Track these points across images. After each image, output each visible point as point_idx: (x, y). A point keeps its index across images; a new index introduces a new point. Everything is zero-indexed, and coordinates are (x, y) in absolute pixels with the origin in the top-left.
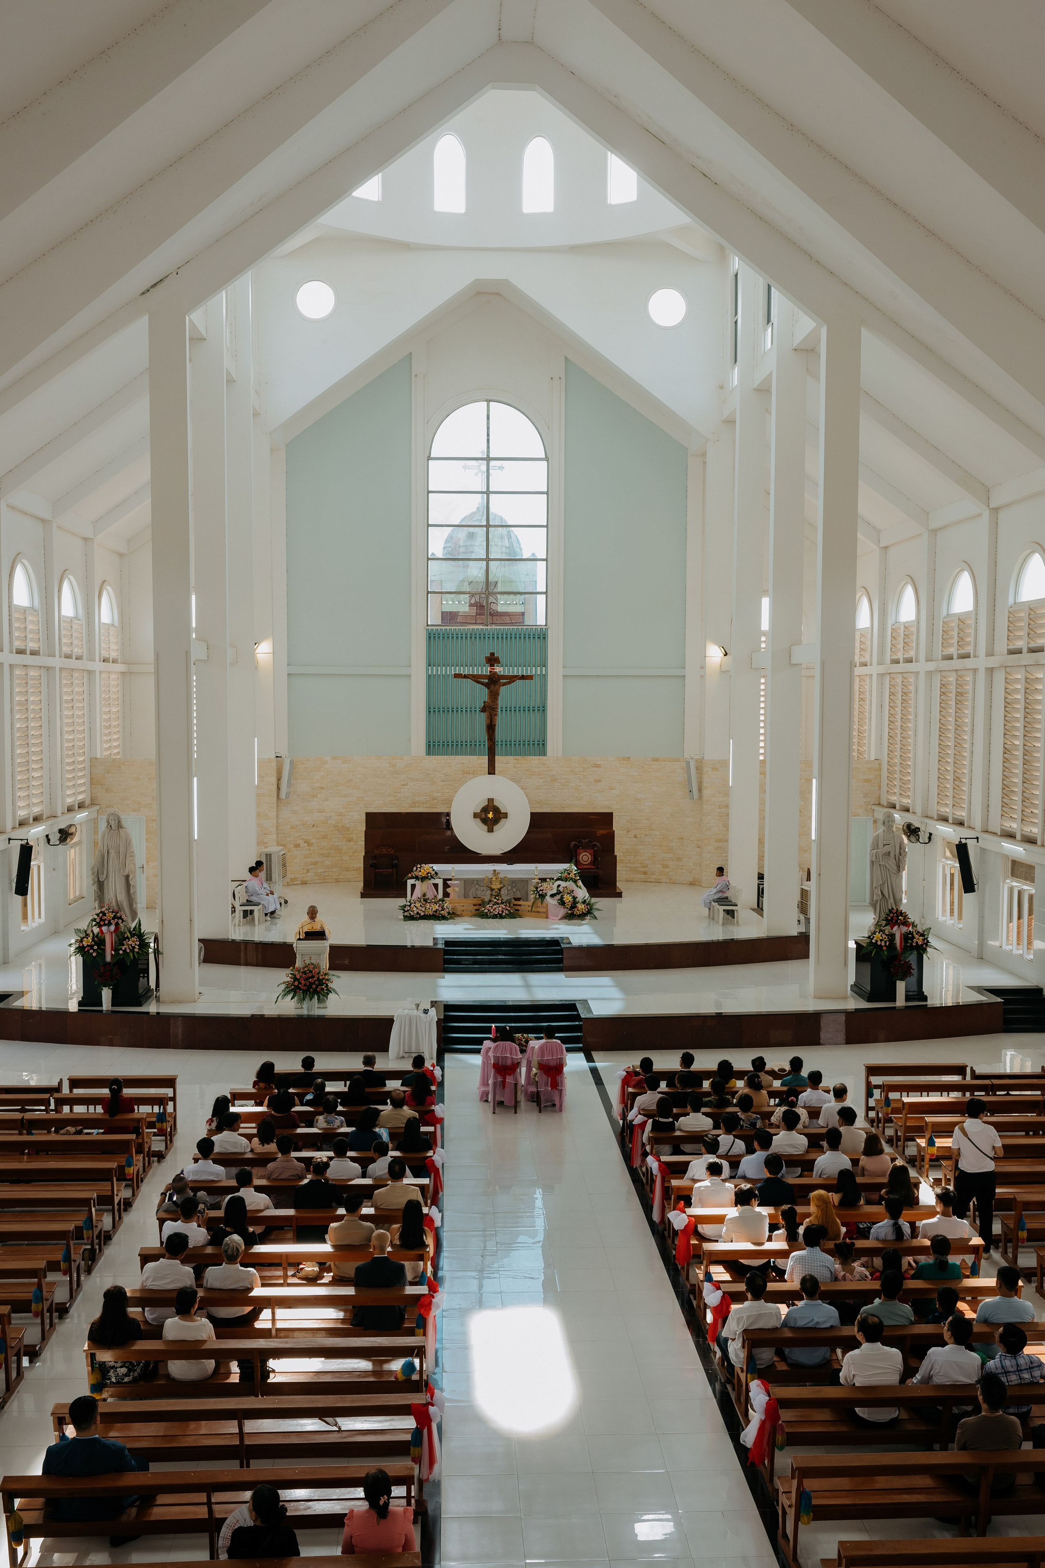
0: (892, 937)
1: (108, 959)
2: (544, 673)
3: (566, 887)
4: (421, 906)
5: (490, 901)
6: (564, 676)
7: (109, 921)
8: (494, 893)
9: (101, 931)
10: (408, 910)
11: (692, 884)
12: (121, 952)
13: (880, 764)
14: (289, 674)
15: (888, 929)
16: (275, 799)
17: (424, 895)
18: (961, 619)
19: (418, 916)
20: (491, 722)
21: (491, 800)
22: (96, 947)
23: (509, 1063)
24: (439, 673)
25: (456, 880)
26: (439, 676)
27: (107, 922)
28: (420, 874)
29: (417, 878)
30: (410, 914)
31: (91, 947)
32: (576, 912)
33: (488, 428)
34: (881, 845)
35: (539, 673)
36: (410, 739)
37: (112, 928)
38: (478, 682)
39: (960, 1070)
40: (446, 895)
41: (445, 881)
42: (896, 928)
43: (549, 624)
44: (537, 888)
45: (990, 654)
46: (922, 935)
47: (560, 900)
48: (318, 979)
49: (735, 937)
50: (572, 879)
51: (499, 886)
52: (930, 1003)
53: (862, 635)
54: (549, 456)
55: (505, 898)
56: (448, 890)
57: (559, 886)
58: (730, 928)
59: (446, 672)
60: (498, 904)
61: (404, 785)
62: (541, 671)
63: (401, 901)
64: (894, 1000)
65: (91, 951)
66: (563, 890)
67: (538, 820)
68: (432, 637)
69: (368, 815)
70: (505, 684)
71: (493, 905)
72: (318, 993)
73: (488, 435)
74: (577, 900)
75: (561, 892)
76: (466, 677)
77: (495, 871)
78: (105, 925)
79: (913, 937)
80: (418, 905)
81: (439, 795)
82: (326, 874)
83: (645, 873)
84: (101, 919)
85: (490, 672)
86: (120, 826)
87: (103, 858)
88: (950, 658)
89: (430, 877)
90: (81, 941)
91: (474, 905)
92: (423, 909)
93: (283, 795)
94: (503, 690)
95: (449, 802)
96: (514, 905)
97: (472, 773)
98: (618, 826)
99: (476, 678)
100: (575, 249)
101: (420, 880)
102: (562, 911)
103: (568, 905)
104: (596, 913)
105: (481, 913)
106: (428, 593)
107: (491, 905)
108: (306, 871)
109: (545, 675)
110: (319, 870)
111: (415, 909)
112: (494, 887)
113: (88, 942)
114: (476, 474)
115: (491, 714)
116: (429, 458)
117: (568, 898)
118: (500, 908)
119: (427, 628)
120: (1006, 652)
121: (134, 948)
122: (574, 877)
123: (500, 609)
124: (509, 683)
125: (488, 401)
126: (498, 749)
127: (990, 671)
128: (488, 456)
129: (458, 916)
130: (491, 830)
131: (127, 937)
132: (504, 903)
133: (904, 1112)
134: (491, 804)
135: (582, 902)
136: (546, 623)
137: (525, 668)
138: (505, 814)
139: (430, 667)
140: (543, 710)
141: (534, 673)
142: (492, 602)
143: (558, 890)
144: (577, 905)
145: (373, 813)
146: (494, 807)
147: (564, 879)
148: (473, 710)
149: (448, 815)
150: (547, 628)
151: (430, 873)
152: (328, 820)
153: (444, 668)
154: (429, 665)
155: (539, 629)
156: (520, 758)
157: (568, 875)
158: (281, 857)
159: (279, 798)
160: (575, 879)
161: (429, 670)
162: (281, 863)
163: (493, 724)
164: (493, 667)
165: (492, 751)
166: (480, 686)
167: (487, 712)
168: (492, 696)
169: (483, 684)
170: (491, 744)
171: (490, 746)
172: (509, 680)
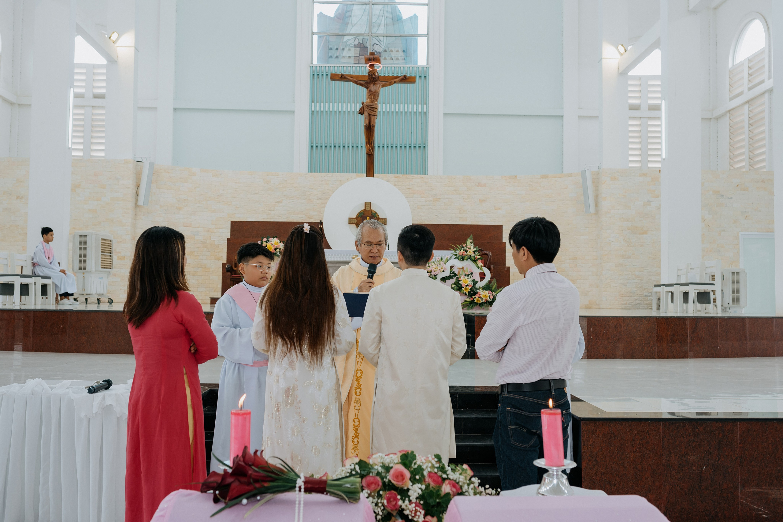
2: (425, 110)
3: (463, 268)
6: (445, 114)
14: (175, 109)
16: (131, 205)
20: (370, 123)
21: (368, 205)
24: (322, 110)
26: (322, 112)
32: (476, 299)
35: (420, 110)
38: (357, 82)
43: (430, 63)
47: (455, 284)
50: (470, 258)
57: (452, 267)
59: (329, 108)
61: (278, 202)
62: (422, 108)
66: (459, 272)
68: (316, 75)
74: (478, 285)
75: (455, 275)
76: (343, 78)
81: (315, 213)
85: (370, 72)
93: (141, 202)
99: (354, 78)
103: (466, 289)
106: (313, 33)
109: (425, 112)
115: (369, 115)
117: (465, 281)
119: (312, 65)
122: (473, 255)
124: (390, 84)
134: (368, 209)
135: (485, 288)
136: (427, 64)
137: (406, 105)
138: (383, 220)
139: (313, 104)
140: (424, 147)
141: (415, 110)
142: (374, 44)
143: (451, 272)
144: (478, 291)
145: (239, 221)
146: (372, 212)
147: (460, 257)
148: (355, 147)
149: (321, 223)
150: (429, 67)
151: (280, 249)
152: (195, 235)
153: (327, 104)
154: (313, 102)
155: (420, 69)
156: (400, 175)
157: (465, 253)
158: (100, 241)
159: (136, 205)
160: (474, 257)
161: (312, 106)
162: (100, 248)
163: (371, 124)
164: (372, 66)
165: (370, 156)
166: (358, 86)
167: (366, 113)
168: (371, 98)
169: (361, 85)
170: (370, 149)
171: (368, 151)
172: (389, 81)
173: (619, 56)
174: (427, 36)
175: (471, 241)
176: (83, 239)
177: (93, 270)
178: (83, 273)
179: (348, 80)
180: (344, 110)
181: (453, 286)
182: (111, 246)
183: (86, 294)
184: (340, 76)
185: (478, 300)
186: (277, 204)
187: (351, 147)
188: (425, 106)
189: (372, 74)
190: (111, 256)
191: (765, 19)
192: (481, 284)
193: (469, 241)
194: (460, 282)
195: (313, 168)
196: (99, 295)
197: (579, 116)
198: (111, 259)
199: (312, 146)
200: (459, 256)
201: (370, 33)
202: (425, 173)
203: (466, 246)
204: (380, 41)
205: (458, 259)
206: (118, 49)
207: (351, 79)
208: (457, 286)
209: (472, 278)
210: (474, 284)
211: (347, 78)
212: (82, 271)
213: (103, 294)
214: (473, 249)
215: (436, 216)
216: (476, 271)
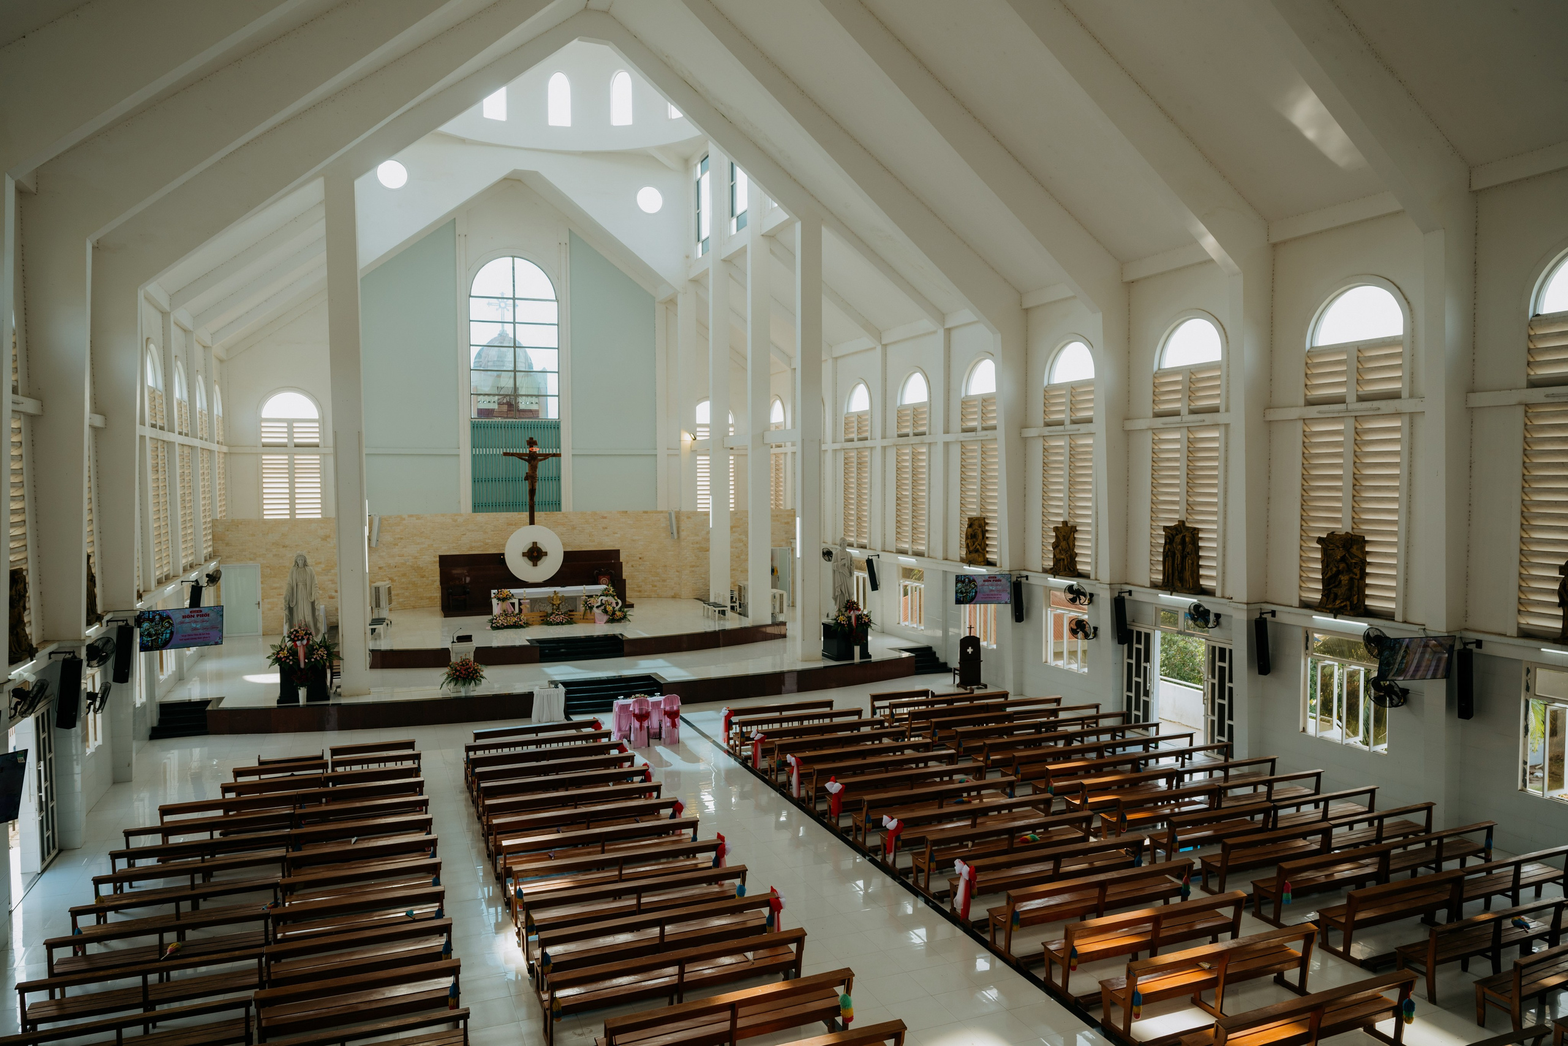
0: (849, 618)
1: (302, 665)
3: (605, 600)
4: (504, 619)
5: (553, 613)
6: (573, 455)
7: (302, 637)
8: (555, 607)
9: (296, 646)
10: (494, 623)
11: (674, 597)
12: (313, 660)
13: (795, 512)
15: (846, 614)
17: (504, 611)
18: (860, 416)
20: (532, 486)
21: (535, 543)
22: (291, 658)
23: (644, 712)
24: (481, 453)
25: (527, 599)
26: (481, 455)
27: (300, 638)
28: (498, 596)
29: (499, 599)
30: (496, 626)
31: (287, 658)
32: (614, 617)
33: (514, 276)
34: (839, 560)
36: (459, 502)
37: (305, 642)
38: (522, 459)
39: (925, 693)
40: (520, 610)
41: (519, 600)
42: (852, 612)
43: (561, 418)
44: (586, 603)
45: (884, 437)
46: (867, 616)
47: (603, 610)
48: (474, 670)
49: (726, 628)
50: (611, 595)
51: (559, 602)
52: (873, 659)
53: (777, 427)
54: (559, 299)
55: (563, 611)
56: (521, 607)
57: (599, 600)
58: (722, 622)
59: (486, 452)
60: (558, 615)
63: (490, 617)
64: (853, 658)
65: (288, 661)
66: (606, 603)
67: (569, 557)
68: (475, 427)
69: (441, 557)
70: (541, 460)
71: (555, 616)
72: (474, 679)
73: (514, 281)
74: (614, 609)
75: (603, 605)
77: (555, 592)
78: (298, 640)
79: (862, 618)
80: (502, 618)
81: (490, 541)
82: (405, 603)
83: (640, 591)
84: (295, 636)
85: (530, 451)
86: (305, 564)
87: (293, 589)
88: (852, 440)
89: (505, 598)
90: (278, 653)
91: (542, 617)
92: (505, 621)
93: (373, 544)
94: (541, 464)
95: (504, 545)
96: (570, 615)
97: (517, 525)
98: (623, 558)
99: (520, 456)
100: (585, 154)
101: (502, 600)
102: (606, 618)
103: (609, 613)
104: (629, 618)
105: (546, 621)
106: (471, 394)
110: (401, 600)
111: (499, 622)
112: (555, 603)
113: (284, 654)
114: (497, 310)
115: (532, 481)
116: (469, 296)
117: (610, 608)
118: (560, 618)
119: (470, 420)
120: (896, 436)
121: (323, 656)
123: (522, 406)
124: (545, 459)
125: (513, 257)
126: (536, 507)
127: (884, 448)
128: (514, 296)
129: (530, 625)
130: (535, 565)
131: (316, 649)
132: (561, 614)
133: (910, 720)
134: (535, 547)
135: (619, 610)
138: (545, 553)
139: (474, 449)
140: (559, 479)
142: (519, 402)
144: (616, 612)
145: (445, 555)
149: (503, 554)
150: (560, 421)
151: (509, 596)
153: (484, 449)
154: (474, 447)
155: (554, 422)
156: (548, 513)
161: (473, 451)
163: (534, 488)
164: (532, 448)
165: (532, 508)
167: (530, 479)
168: (532, 469)
169: (524, 460)
170: (532, 504)
172: (544, 456)
173: (691, 440)
174: (558, 396)
176: (377, 589)
185: (616, 618)
189: (531, 454)
192: (617, 608)
193: (610, 585)
194: (607, 609)
197: (668, 455)
199: (474, 480)
200: (605, 594)
201: (515, 394)
202: (560, 509)
204: (523, 400)
205: (605, 596)
207: (518, 455)
209: (612, 606)
211: (515, 455)
216: (614, 602)
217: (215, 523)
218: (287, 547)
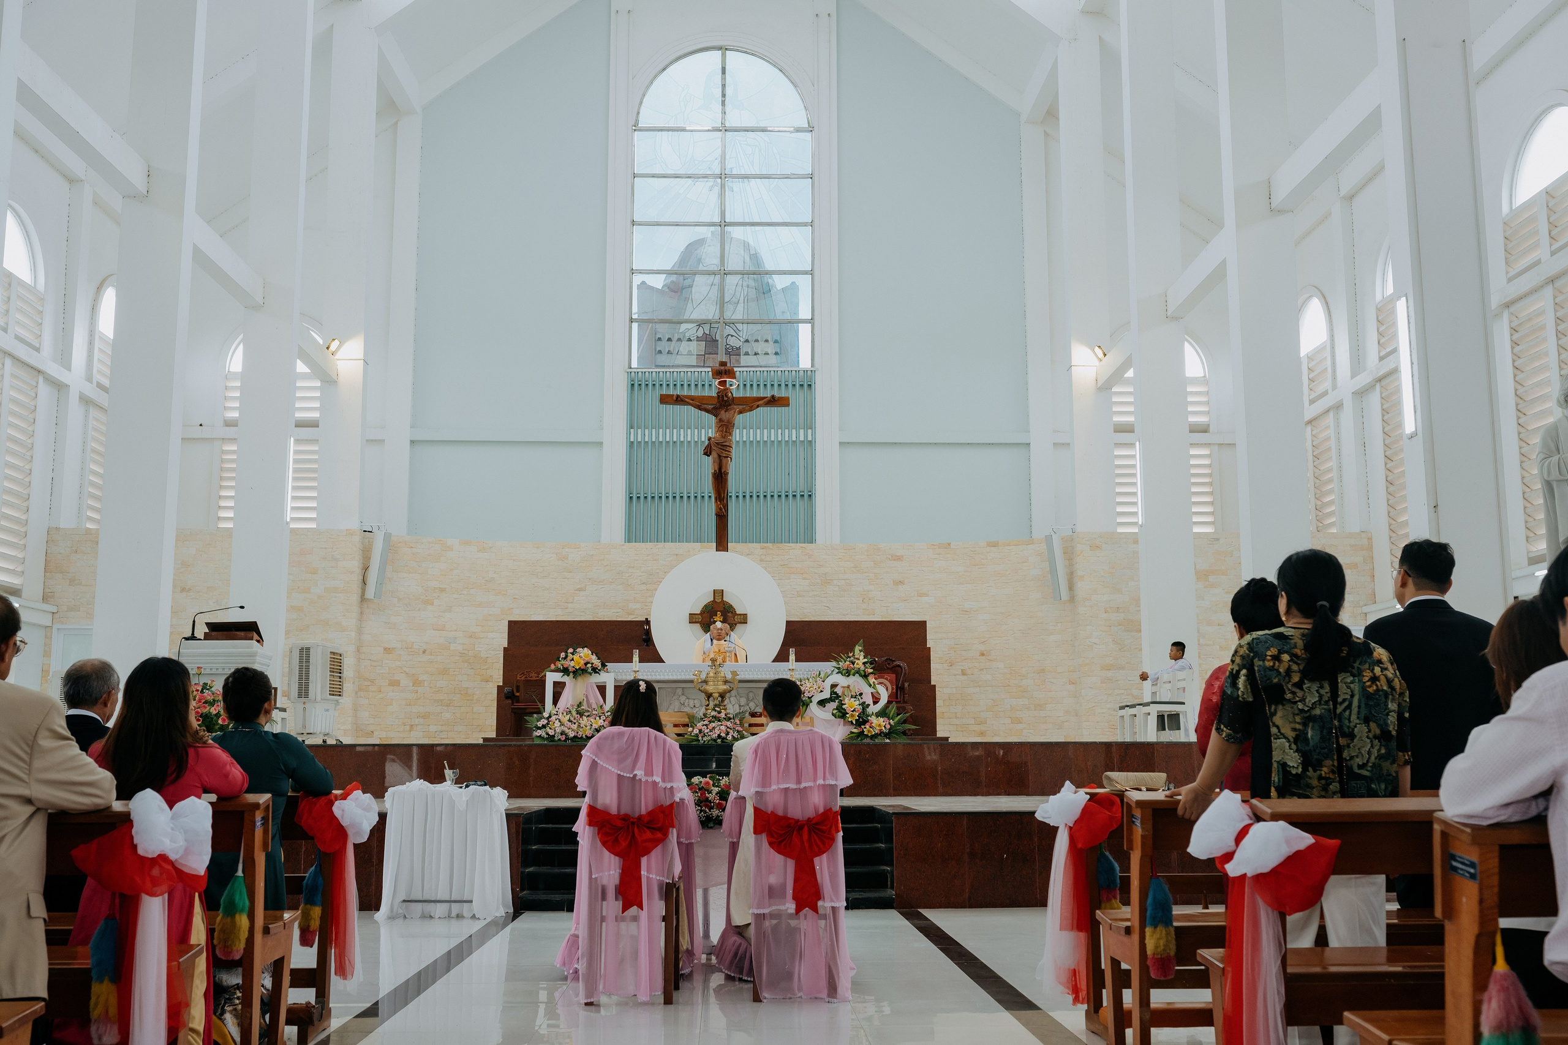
2: (810, 438)
3: (848, 687)
4: (570, 721)
6: (841, 444)
8: (711, 702)
10: (544, 727)
14: (412, 442)
16: (355, 598)
17: (579, 705)
19: (563, 738)
20: (720, 468)
21: (719, 594)
24: (647, 440)
26: (646, 443)
28: (572, 664)
29: (565, 671)
30: (547, 734)
32: (866, 729)
33: (723, 88)
35: (802, 439)
38: (700, 408)
43: (816, 363)
47: (837, 709)
50: (858, 672)
51: (723, 687)
54: (814, 126)
55: (733, 712)
57: (834, 686)
59: (657, 437)
60: (719, 721)
61: (580, 590)
62: (806, 435)
66: (843, 693)
68: (637, 385)
69: (513, 625)
71: (710, 722)
73: (724, 96)
74: (870, 710)
75: (838, 696)
76: (679, 400)
80: (565, 719)
85: (719, 391)
89: (590, 670)
91: (675, 726)
92: (575, 727)
93: (370, 593)
94: (739, 419)
96: (751, 725)
99: (696, 401)
101: (571, 674)
102: (842, 730)
103: (852, 716)
106: (631, 321)
107: (706, 722)
108: (408, 728)
109: (811, 441)
111: (557, 724)
112: (710, 688)
115: (720, 456)
116: (636, 128)
117: (851, 704)
118: (723, 728)
119: (630, 370)
122: (862, 668)
124: (751, 410)
125: (724, 51)
128: (724, 124)
132: (730, 719)
134: (718, 600)
135: (879, 714)
136: (812, 366)
137: (780, 431)
138: (742, 617)
139: (632, 430)
140: (810, 496)
141: (794, 439)
142: (729, 335)
143: (832, 693)
144: (869, 718)
145: (520, 621)
146: (724, 604)
147: (844, 672)
148: (699, 497)
149: (647, 622)
150: (815, 371)
151: (592, 664)
152: (450, 643)
153: (654, 430)
154: (632, 427)
155: (802, 373)
157: (852, 666)
158: (329, 655)
159: (363, 599)
160: (864, 671)
161: (630, 434)
162: (329, 666)
163: (723, 471)
164: (723, 383)
165: (722, 518)
166: (703, 413)
167: (714, 454)
168: (722, 431)
169: (707, 411)
170: (721, 507)
171: (719, 510)
172: (750, 404)
173: (1097, 363)
174: (811, 321)
175: (860, 648)
176: (305, 654)
177: (319, 698)
178: (304, 703)
179: (688, 404)
180: (682, 439)
181: (835, 712)
182: (341, 663)
183: (307, 734)
184: (675, 398)
185: (869, 731)
186: (578, 592)
187: (692, 498)
188: (810, 431)
189: (723, 396)
190: (340, 677)
191: (1324, 298)
192: (874, 709)
193: (857, 648)
194: (844, 707)
195: (631, 536)
196: (325, 735)
197: (1054, 444)
198: (340, 682)
199: (631, 498)
200: (844, 670)
201: (722, 319)
202: (811, 540)
203: (854, 655)
204: (737, 331)
205: (842, 674)
206: (338, 362)
207: (691, 402)
208: (840, 712)
209: (861, 701)
210: (863, 709)
211: (685, 401)
212: (303, 700)
213: (328, 734)
214: (862, 660)
215: (827, 608)
216: (867, 691)
217: (53, 534)
218: (189, 590)
